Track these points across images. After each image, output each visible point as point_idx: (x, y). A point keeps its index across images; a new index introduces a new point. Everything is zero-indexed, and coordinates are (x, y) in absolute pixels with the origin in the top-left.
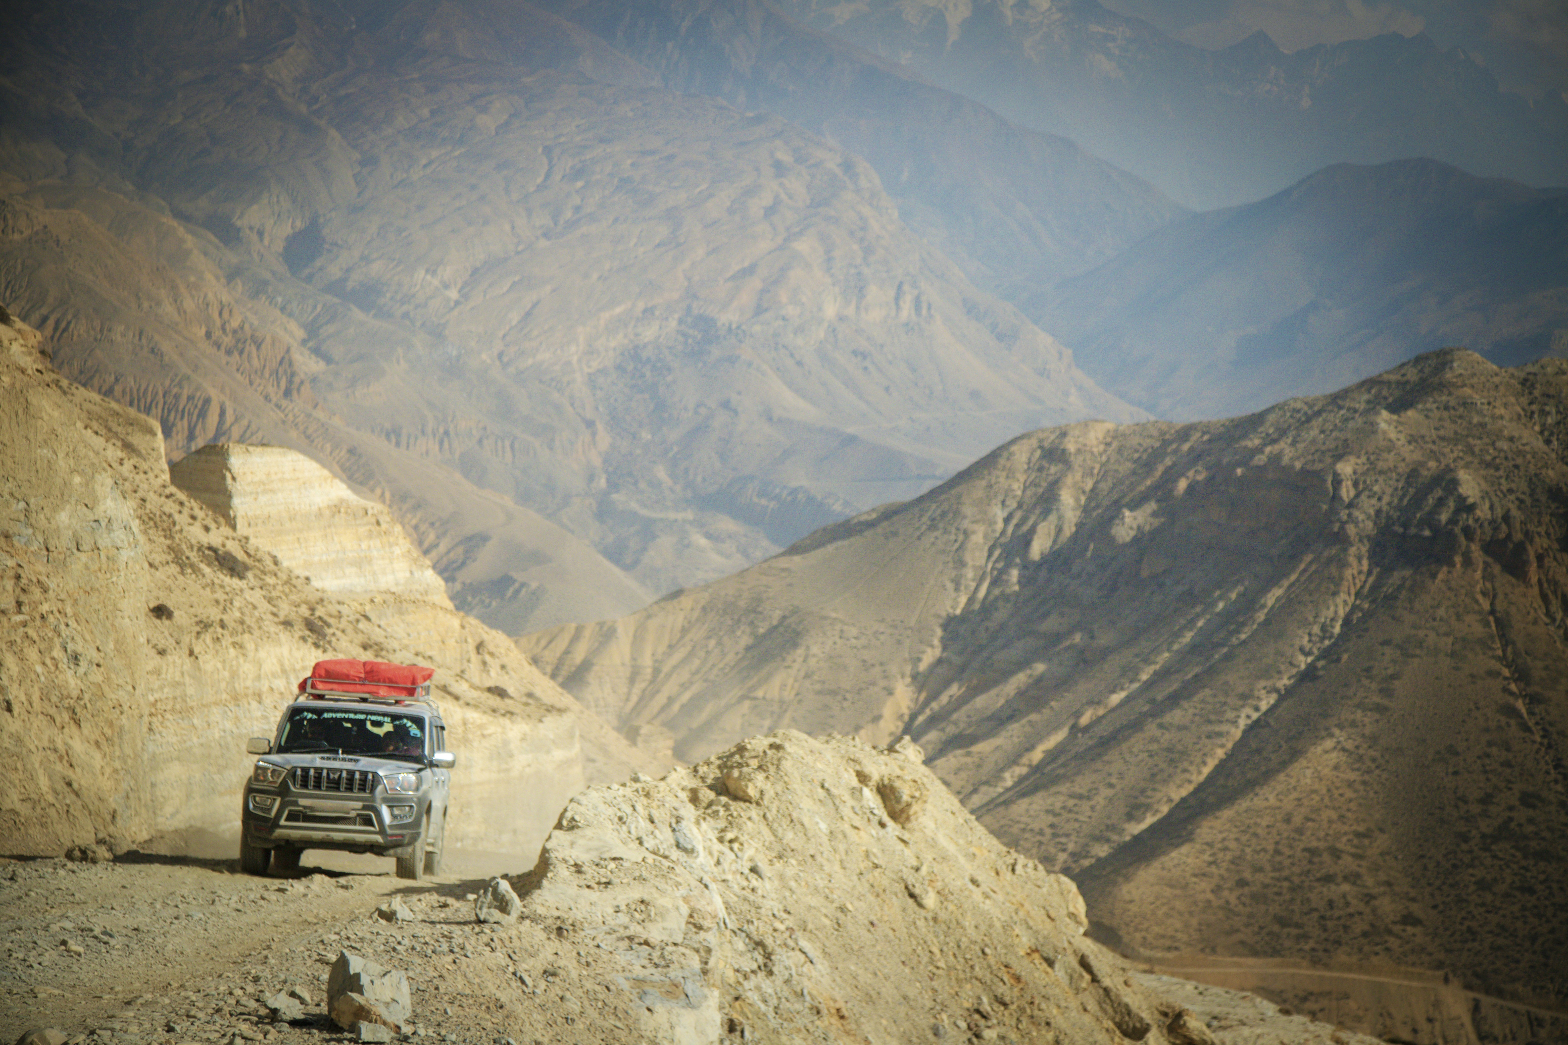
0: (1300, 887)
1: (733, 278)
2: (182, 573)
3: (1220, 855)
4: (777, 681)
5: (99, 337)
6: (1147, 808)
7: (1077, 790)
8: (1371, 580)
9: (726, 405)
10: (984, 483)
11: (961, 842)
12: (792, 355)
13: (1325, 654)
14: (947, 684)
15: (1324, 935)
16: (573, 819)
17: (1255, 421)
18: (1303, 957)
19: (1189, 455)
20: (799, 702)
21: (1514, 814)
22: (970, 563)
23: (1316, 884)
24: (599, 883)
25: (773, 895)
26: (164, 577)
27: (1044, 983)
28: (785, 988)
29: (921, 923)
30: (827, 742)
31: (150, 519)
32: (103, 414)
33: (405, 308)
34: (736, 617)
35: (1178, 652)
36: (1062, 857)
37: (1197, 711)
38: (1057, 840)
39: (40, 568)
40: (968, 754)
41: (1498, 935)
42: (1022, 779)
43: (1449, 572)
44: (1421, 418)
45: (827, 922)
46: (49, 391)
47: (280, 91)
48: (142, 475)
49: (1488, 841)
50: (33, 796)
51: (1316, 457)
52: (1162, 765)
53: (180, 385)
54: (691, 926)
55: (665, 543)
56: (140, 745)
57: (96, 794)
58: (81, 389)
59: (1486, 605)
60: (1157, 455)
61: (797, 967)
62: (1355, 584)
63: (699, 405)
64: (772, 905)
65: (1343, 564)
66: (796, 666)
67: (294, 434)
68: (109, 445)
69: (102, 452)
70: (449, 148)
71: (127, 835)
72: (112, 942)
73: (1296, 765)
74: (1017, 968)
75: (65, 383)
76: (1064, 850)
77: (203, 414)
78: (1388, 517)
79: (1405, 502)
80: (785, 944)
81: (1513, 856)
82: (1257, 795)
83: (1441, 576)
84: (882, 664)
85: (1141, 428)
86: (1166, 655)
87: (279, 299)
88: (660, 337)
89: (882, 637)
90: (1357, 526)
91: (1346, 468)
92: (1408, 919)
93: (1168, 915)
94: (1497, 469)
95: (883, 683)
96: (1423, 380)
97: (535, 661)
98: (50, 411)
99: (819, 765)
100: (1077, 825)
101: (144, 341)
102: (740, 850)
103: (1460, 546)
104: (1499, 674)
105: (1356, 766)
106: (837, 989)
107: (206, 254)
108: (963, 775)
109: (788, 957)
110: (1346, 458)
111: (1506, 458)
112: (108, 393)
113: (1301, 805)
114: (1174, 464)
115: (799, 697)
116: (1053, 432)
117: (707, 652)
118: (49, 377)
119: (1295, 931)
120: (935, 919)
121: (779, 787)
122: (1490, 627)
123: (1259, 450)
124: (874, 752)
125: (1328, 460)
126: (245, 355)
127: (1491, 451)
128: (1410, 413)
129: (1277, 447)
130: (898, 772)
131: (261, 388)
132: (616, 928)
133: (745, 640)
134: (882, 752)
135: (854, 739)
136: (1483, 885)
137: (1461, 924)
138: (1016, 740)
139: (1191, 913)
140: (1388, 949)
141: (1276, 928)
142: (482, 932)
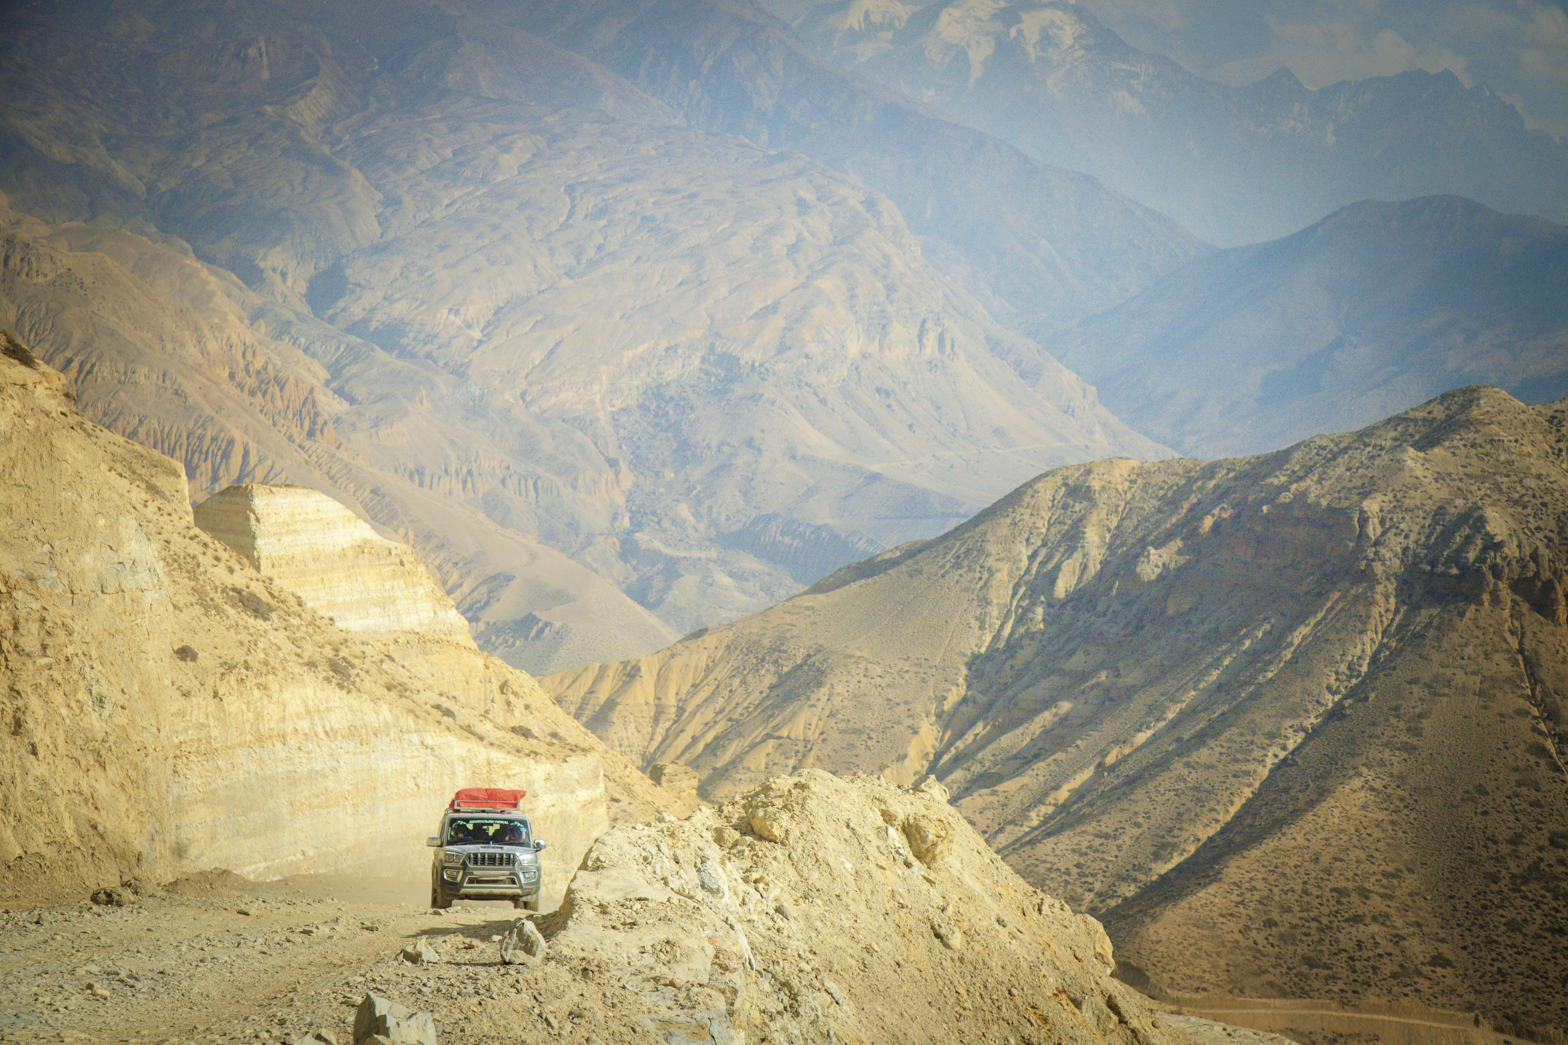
0: (1329, 928)
1: (756, 316)
2: (206, 614)
3: (1248, 895)
4: (800, 721)
5: (123, 378)
6: (1174, 847)
7: (1104, 829)
8: (1398, 618)
9: (750, 443)
10: (1008, 521)
11: (987, 881)
12: (816, 394)
13: (1352, 693)
14: (972, 724)
15: (1353, 976)
16: (598, 859)
17: (1280, 459)
18: (1333, 998)
19: (1213, 493)
20: (824, 740)
21: (1544, 855)
22: (995, 601)
23: (1344, 925)
24: (624, 924)
25: (799, 936)
26: (188, 619)
27: (1072, 1024)
28: (811, 1029)
29: (947, 964)
30: (852, 781)
31: (175, 561)
32: (128, 456)
33: (428, 348)
34: (760, 656)
35: (1205, 690)
36: (1089, 897)
37: (1224, 750)
38: (1083, 880)
39: (64, 610)
40: (994, 793)
41: (1528, 977)
42: (1047, 819)
43: (1477, 610)
44: (1448, 455)
45: (853, 962)
46: (74, 433)
47: (303, 133)
48: (166, 517)
49: (1518, 881)
50: (58, 839)
51: (1342, 495)
52: (1188, 804)
53: (204, 427)
54: (716, 967)
55: (690, 581)
56: (165, 787)
57: (121, 836)
58: (106, 431)
59: (1514, 643)
60: (1182, 492)
61: (823, 1008)
62: (1382, 622)
63: (722, 444)
64: (797, 945)
65: (1371, 603)
66: (820, 705)
67: (317, 474)
68: (134, 487)
69: (126, 494)
70: (472, 188)
71: (152, 878)
72: (138, 985)
73: (1324, 804)
74: (1043, 1008)
75: (89, 425)
76: (1090, 890)
77: (226, 456)
78: (1416, 555)
79: (1432, 540)
80: (811, 985)
81: (1544, 897)
82: (1284, 834)
83: (1468, 614)
84: (906, 703)
85: (1166, 466)
86: (1193, 693)
87: (303, 340)
88: (682, 376)
89: (907, 676)
90: (1384, 564)
91: (1372, 506)
92: (1438, 961)
93: (1195, 956)
94: (1525, 507)
95: (908, 722)
96: (1449, 417)
97: (559, 701)
98: (74, 453)
99: (845, 805)
100: (1103, 865)
101: (168, 383)
102: (766, 890)
103: (1487, 585)
104: (1528, 713)
105: (1385, 805)
106: (863, 1030)
107: (229, 296)
108: (989, 814)
109: (814, 999)
110: (1373, 496)
111: (1534, 496)
112: (132, 435)
113: (1329, 845)
114: (1199, 502)
115: (824, 736)
116: (1078, 469)
117: (731, 691)
118: (73, 419)
119: (1323, 972)
120: (961, 960)
121: (804, 827)
122: (1518, 665)
123: (1285, 488)
124: (899, 791)
125: (1355, 498)
126: (268, 396)
127: (1519, 488)
128: (1436, 450)
129: (1303, 485)
130: (924, 811)
131: (283, 430)
132: (642, 969)
133: (770, 679)
134: (907, 791)
135: (879, 778)
136: (1512, 926)
137: (1492, 965)
138: (1041, 779)
139: (1218, 954)
140: (1417, 991)
141: (1305, 969)
142: (507, 973)
